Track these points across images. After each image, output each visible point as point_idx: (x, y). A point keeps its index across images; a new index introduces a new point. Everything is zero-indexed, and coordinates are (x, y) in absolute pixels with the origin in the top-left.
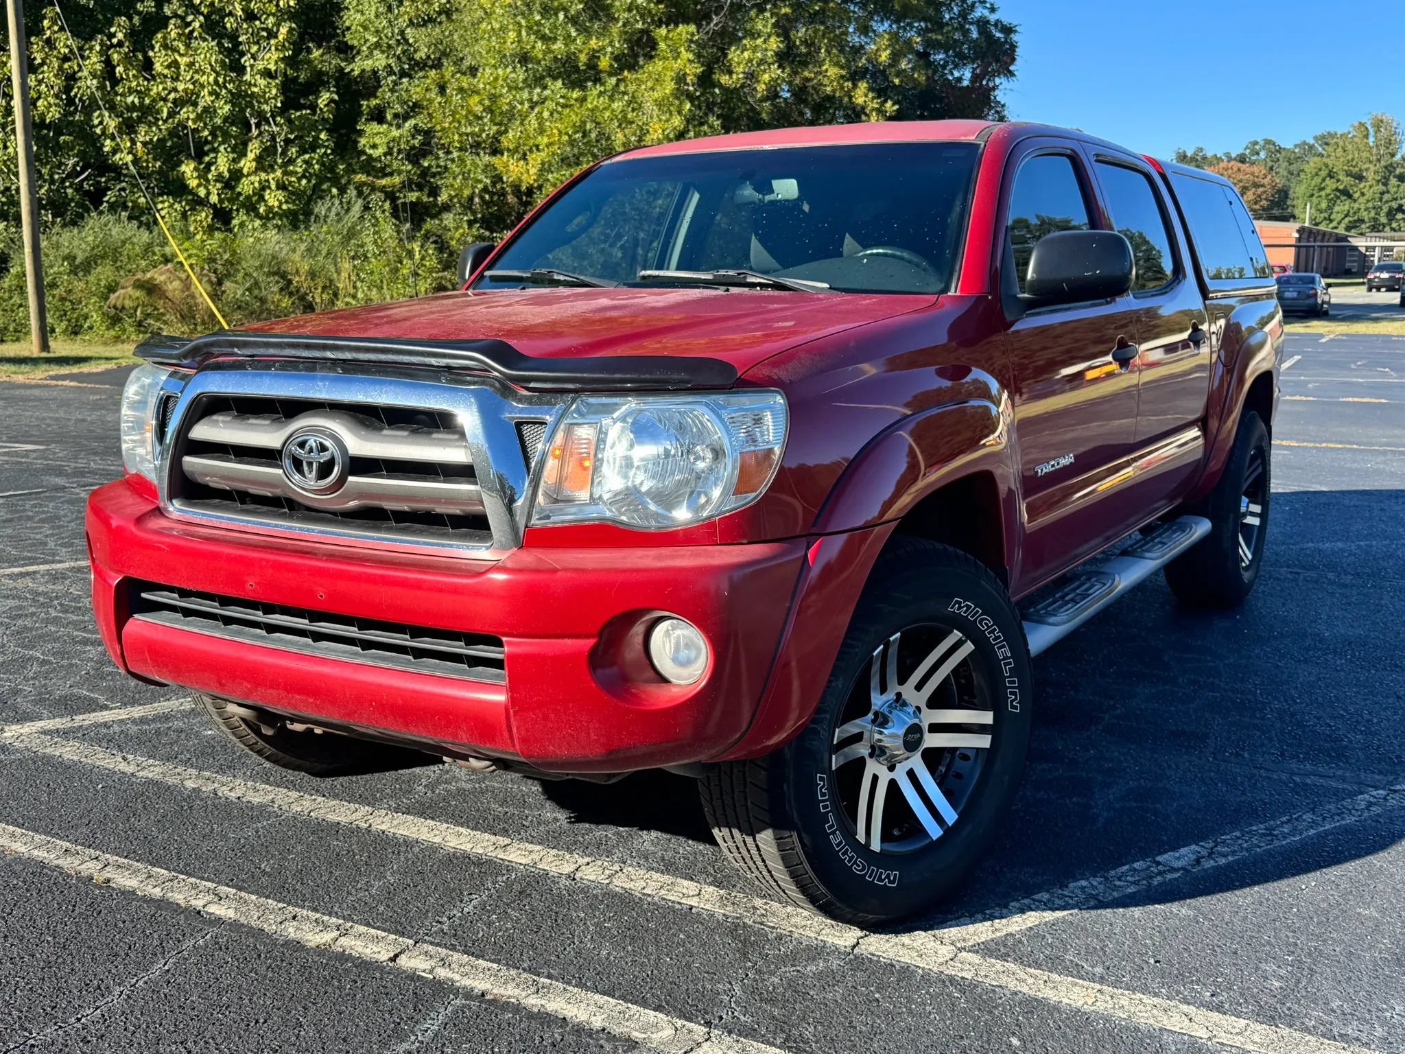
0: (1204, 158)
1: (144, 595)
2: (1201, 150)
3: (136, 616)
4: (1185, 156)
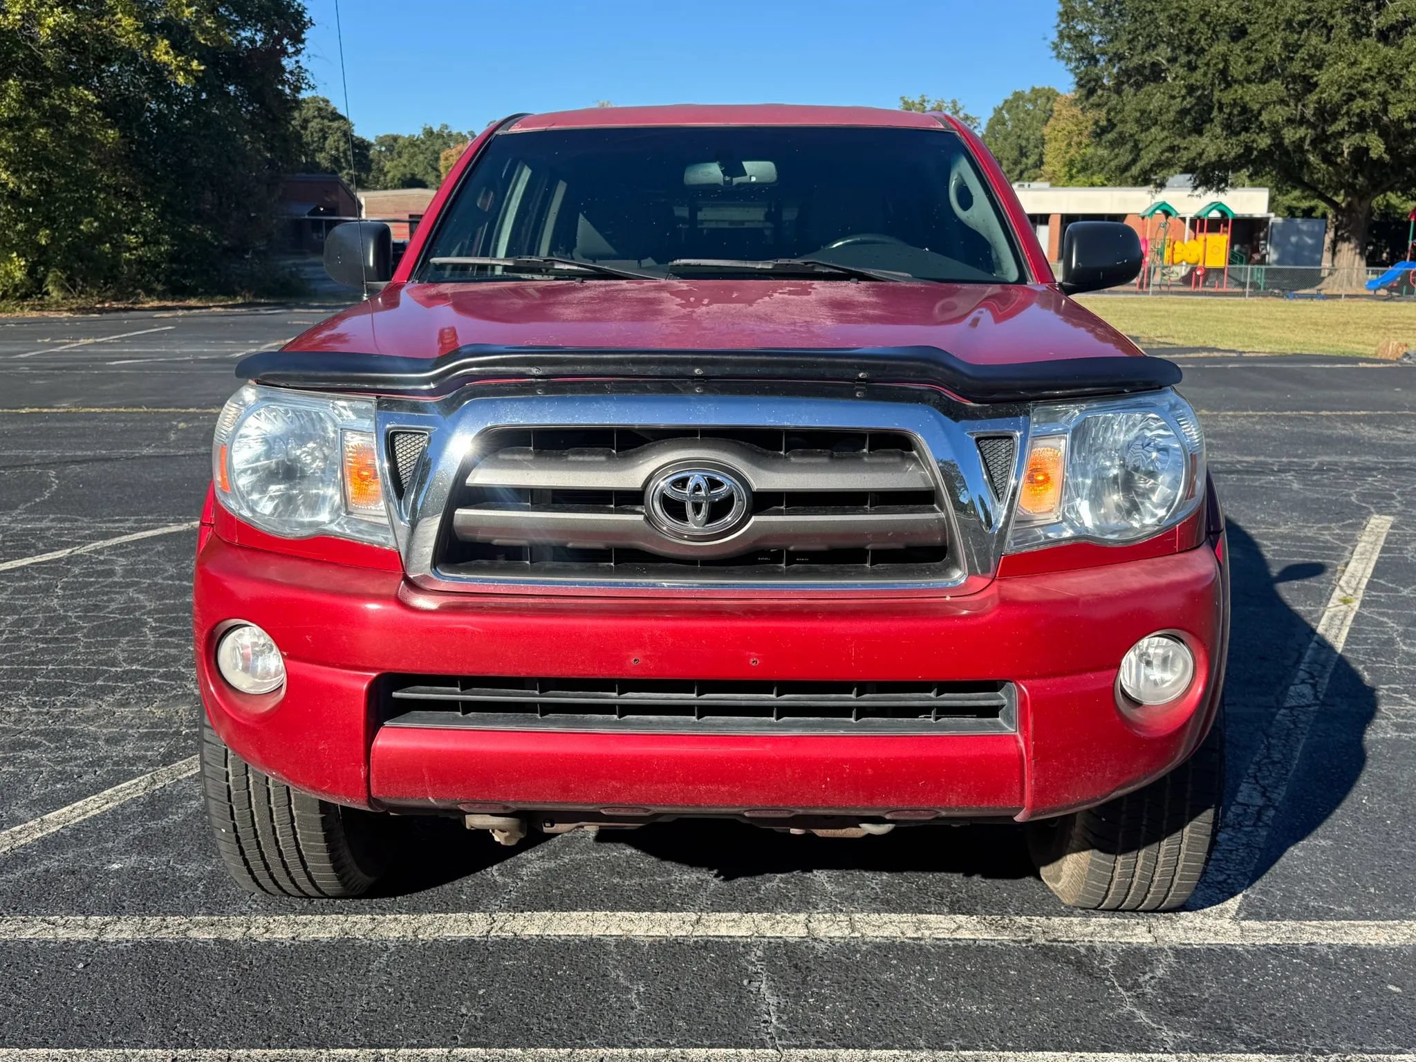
0: (450, 135)
1: (396, 694)
2: (446, 127)
3: (387, 723)
4: (432, 133)
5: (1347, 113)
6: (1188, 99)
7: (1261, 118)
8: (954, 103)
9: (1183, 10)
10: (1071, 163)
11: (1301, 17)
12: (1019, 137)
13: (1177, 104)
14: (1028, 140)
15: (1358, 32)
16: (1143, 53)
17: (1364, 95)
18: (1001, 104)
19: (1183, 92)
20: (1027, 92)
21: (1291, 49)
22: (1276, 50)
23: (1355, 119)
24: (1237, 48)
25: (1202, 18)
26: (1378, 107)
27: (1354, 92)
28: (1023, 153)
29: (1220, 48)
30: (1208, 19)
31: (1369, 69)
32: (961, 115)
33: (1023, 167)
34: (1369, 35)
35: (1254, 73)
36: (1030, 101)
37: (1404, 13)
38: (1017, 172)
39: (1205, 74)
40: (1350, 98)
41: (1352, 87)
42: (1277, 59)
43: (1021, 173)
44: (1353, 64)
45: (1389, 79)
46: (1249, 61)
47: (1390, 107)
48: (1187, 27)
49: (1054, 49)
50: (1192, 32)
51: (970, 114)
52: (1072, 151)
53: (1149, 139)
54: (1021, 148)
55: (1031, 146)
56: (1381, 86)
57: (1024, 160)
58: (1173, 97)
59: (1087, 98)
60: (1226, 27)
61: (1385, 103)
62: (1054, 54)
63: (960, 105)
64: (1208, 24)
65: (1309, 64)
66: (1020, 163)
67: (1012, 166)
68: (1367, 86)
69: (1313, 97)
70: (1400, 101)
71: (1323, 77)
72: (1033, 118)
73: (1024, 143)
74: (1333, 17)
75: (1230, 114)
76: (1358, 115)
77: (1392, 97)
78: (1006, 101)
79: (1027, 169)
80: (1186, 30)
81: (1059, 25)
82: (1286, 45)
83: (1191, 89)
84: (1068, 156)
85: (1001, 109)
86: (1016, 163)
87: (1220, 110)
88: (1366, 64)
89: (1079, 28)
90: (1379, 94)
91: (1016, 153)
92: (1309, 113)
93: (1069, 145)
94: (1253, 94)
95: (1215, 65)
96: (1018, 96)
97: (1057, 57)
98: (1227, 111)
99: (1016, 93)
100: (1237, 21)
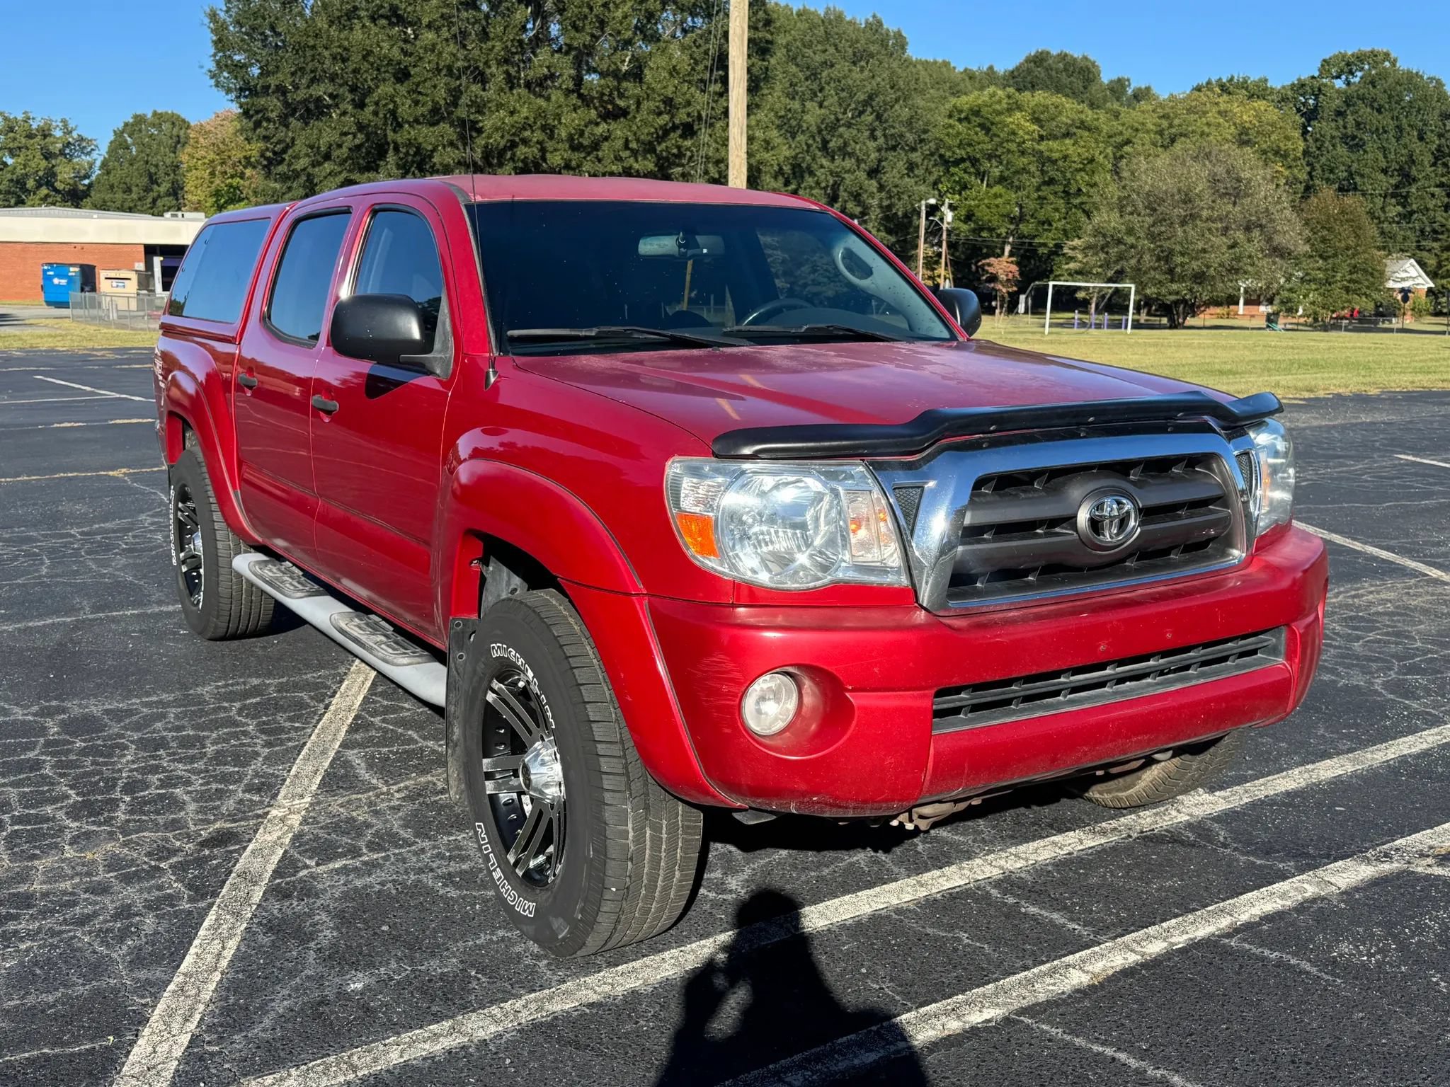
5: (512, 159)
6: (359, 135)
7: (434, 160)
8: (64, 121)
9: (345, 49)
10: (217, 194)
11: (460, 64)
12: (147, 162)
13: (349, 141)
14: (157, 166)
15: (511, 82)
16: (308, 87)
17: (525, 142)
18: (121, 126)
19: (354, 129)
20: (149, 115)
21: (455, 94)
22: (441, 95)
23: (520, 164)
24: (402, 89)
25: (364, 57)
26: (538, 155)
27: (517, 139)
28: (153, 180)
29: (386, 89)
30: (371, 59)
31: (527, 118)
32: (75, 135)
33: (155, 194)
34: (519, 86)
35: (423, 115)
36: (154, 126)
37: (548, 67)
38: (150, 200)
39: (376, 113)
40: (513, 145)
41: (514, 134)
42: (442, 102)
43: (154, 201)
44: (512, 113)
45: (544, 128)
46: (416, 103)
47: (548, 156)
48: (351, 66)
49: (212, 78)
50: (356, 71)
51: (85, 135)
52: (217, 181)
53: (324, 174)
54: (150, 176)
55: (161, 173)
56: (538, 135)
57: (155, 187)
58: (345, 134)
59: (255, 129)
60: (390, 68)
61: (543, 150)
62: (213, 82)
63: (71, 125)
64: (372, 64)
65: (473, 110)
66: (152, 190)
67: (142, 194)
68: (527, 134)
69: (481, 141)
70: (556, 150)
71: (488, 123)
72: (159, 144)
73: (153, 170)
74: (489, 67)
75: (407, 154)
76: (523, 161)
77: (550, 145)
78: (126, 125)
79: (159, 196)
80: (350, 69)
81: (215, 55)
82: (449, 91)
83: (361, 127)
84: (213, 186)
85: (123, 132)
86: (147, 190)
87: (396, 149)
88: (525, 112)
89: (237, 58)
90: (538, 142)
91: (146, 180)
92: (478, 156)
93: (212, 174)
94: (426, 135)
95: (385, 105)
96: (139, 120)
97: (217, 86)
98: (404, 150)
99: (136, 117)
100: (399, 63)
